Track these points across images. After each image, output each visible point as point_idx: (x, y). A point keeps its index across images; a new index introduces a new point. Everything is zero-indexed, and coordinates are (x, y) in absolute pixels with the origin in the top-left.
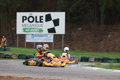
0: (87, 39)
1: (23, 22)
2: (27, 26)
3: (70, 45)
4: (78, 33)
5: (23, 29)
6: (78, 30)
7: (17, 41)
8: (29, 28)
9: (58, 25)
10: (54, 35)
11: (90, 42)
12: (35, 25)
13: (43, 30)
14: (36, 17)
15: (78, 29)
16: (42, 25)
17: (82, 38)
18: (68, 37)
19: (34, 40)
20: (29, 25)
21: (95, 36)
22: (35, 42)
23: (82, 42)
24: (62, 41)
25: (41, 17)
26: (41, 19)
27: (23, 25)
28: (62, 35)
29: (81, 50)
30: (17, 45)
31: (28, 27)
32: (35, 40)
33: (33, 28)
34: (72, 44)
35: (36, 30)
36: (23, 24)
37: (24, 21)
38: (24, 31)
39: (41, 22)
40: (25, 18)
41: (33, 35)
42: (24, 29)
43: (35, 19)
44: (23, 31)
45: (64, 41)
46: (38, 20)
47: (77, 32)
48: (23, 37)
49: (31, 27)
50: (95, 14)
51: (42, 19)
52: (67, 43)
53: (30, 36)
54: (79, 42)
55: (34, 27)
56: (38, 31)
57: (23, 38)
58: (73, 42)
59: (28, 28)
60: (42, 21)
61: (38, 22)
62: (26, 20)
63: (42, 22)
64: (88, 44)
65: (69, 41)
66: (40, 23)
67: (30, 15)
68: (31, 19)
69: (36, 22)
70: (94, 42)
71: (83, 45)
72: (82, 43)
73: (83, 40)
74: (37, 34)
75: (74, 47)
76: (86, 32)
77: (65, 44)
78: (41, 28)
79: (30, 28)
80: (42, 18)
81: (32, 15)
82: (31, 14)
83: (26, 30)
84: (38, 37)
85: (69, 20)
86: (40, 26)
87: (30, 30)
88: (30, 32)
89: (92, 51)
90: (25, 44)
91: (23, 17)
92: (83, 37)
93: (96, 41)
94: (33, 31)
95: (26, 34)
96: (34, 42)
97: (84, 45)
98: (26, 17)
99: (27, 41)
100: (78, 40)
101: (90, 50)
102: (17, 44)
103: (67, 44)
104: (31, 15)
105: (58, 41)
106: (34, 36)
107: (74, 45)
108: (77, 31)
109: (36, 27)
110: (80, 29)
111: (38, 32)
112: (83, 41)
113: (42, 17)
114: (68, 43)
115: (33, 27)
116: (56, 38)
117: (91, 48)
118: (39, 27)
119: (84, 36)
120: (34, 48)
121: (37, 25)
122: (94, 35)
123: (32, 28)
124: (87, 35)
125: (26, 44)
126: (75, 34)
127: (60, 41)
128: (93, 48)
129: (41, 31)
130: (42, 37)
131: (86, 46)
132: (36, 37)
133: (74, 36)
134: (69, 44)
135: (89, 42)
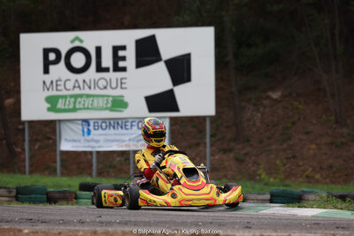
0: (307, 133)
1: (46, 71)
2: (61, 87)
3: (237, 159)
4: (267, 110)
5: (49, 99)
6: (268, 97)
7: (24, 150)
8: (71, 96)
9: (189, 80)
10: (172, 119)
11: (317, 144)
12: (96, 84)
13: (126, 99)
14: (98, 50)
15: (270, 94)
16: (121, 83)
17: (287, 128)
18: (228, 127)
19: (93, 144)
20: (70, 85)
21: (337, 122)
22: (98, 152)
23: (285, 146)
24: (205, 144)
25: (116, 49)
26: (117, 58)
27: (48, 84)
28: (204, 118)
29: (282, 176)
30: (25, 166)
31: (64, 93)
32: (97, 141)
33: (88, 96)
34: (246, 154)
35: (101, 102)
36: (48, 78)
37: (52, 68)
38: (53, 109)
39: (117, 69)
40: (52, 56)
41: (86, 121)
42: (52, 102)
43: (93, 59)
44: (49, 110)
45: (212, 145)
46: (107, 61)
47: (265, 107)
48: (48, 135)
49: (77, 91)
50: (337, 32)
51: (124, 58)
52: (225, 151)
53: (78, 128)
54: (273, 147)
55: (92, 92)
56: (109, 105)
57: (49, 138)
58: (251, 146)
59: (65, 97)
60: (121, 64)
61: (107, 70)
62: (57, 61)
63: (124, 69)
64: (311, 152)
65: (232, 144)
66: (112, 75)
67: (72, 41)
68: (78, 60)
69: (100, 69)
70: (332, 143)
71: (287, 158)
72: (284, 150)
73: (290, 138)
74: (104, 120)
75: (252, 169)
76: (300, 107)
77: (217, 157)
78: (118, 92)
79: (76, 97)
80: (121, 53)
81: (81, 41)
82: (77, 38)
83: (60, 105)
84: (107, 131)
85: (230, 57)
86: (114, 85)
87: (75, 103)
88: (74, 110)
89: (328, 180)
90: (55, 162)
91: (46, 52)
92: (289, 125)
93: (343, 140)
94: (88, 108)
95: (60, 121)
96: (91, 153)
97: (294, 157)
98: (57, 52)
99: (65, 146)
100: (269, 138)
101: (318, 176)
102: (24, 160)
103: (224, 157)
104: (77, 44)
105: (190, 147)
106: (91, 128)
107: (253, 158)
108: (266, 102)
109: (98, 92)
110: (275, 95)
111: (106, 109)
112: (291, 143)
113: (123, 48)
114: (231, 150)
115: (87, 91)
116: (182, 134)
117: (321, 168)
118: (109, 92)
119: (294, 123)
120: (94, 174)
121: (102, 83)
122: (333, 118)
123: (81, 96)
124: (304, 118)
125: (62, 161)
126: (259, 115)
127: (198, 145)
128: (331, 167)
129: (119, 104)
130: (124, 131)
131: (301, 163)
132: (100, 131)
133: (254, 124)
134: (232, 155)
135: (313, 146)
